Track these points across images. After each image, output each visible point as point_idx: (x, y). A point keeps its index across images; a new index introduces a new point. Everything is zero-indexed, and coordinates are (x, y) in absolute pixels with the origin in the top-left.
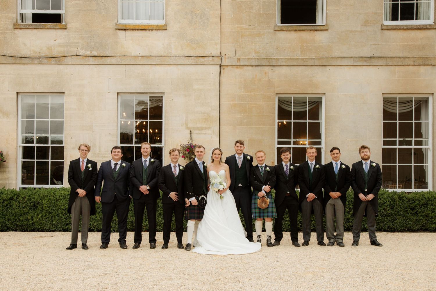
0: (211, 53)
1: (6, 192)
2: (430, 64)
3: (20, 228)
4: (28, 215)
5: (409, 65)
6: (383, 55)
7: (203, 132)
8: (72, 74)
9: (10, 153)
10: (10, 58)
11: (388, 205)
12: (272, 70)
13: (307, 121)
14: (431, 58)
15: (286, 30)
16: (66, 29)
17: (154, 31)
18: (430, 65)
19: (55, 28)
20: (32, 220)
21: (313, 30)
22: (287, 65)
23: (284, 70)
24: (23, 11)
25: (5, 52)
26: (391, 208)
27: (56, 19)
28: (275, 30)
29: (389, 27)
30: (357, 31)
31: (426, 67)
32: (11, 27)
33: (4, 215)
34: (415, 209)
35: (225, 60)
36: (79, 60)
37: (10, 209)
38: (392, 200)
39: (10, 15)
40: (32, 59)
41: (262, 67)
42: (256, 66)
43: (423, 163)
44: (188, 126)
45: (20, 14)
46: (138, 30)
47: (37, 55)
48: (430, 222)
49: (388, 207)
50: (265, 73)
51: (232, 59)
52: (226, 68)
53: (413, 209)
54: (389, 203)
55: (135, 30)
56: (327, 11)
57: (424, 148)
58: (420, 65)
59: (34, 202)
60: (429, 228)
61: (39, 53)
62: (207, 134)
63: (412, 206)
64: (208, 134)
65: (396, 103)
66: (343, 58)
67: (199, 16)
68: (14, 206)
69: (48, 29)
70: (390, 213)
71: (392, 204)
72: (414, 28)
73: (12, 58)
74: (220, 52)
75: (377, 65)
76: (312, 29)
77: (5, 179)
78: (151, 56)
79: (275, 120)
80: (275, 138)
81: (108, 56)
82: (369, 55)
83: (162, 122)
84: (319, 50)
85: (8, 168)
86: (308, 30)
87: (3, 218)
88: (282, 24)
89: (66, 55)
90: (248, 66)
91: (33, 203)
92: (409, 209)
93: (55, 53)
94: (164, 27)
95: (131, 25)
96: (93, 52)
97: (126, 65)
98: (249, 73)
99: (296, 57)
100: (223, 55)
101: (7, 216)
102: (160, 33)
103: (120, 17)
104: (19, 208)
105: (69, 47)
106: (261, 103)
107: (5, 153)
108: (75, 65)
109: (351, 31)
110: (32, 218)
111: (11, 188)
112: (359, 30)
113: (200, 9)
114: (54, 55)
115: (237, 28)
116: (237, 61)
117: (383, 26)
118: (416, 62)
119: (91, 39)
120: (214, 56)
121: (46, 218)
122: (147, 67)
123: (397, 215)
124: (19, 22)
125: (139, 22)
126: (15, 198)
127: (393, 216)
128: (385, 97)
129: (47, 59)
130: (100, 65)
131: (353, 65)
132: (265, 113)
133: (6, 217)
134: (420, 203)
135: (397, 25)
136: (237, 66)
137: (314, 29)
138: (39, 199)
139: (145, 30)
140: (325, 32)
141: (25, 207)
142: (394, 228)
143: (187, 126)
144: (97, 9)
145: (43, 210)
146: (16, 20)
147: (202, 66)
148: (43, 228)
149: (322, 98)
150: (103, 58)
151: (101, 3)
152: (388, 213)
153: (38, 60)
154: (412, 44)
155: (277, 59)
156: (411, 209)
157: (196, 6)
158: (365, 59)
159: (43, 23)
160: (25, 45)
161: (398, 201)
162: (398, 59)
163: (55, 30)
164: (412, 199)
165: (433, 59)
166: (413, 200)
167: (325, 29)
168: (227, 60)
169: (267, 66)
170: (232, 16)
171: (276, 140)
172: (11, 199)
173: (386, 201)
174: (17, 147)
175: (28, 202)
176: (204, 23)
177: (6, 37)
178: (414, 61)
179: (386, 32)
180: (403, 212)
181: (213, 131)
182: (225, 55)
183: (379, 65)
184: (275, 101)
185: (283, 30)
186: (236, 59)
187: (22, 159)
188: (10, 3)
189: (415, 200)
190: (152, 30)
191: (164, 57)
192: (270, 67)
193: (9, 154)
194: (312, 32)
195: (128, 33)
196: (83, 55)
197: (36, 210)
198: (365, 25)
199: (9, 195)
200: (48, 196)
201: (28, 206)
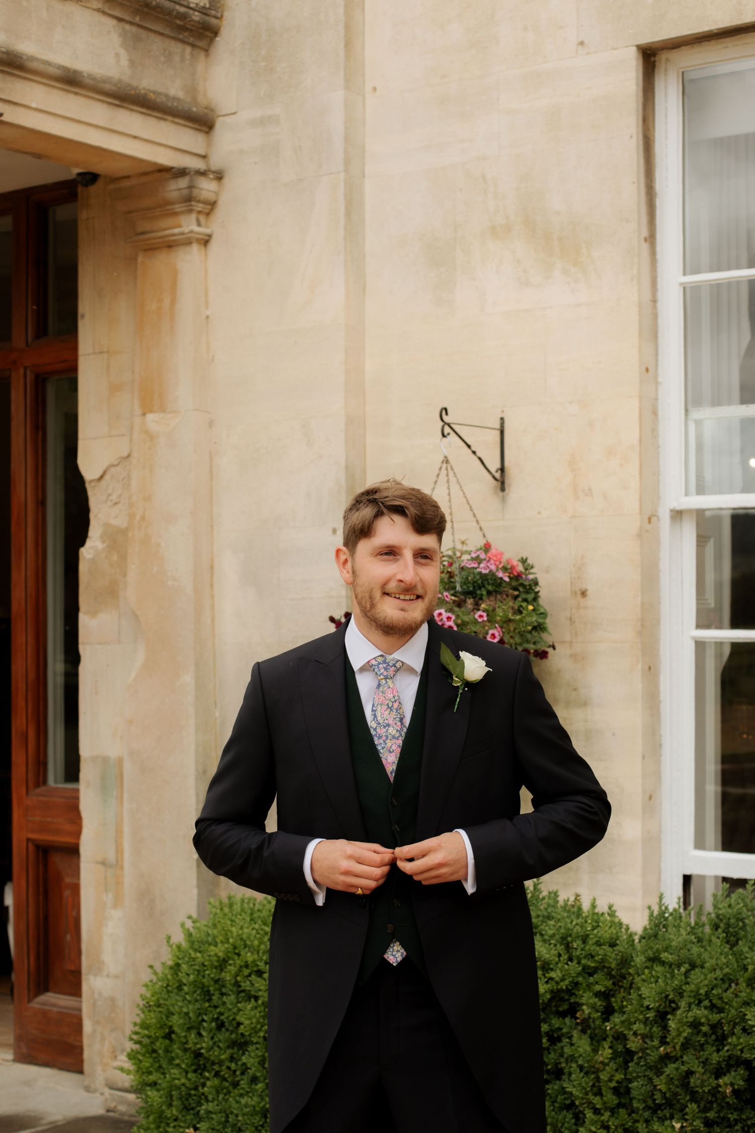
9: (596, 576)
85: (585, 704)
107: (556, 579)
126: (588, 1005)
174: (651, 518)
175: (691, 1061)
201: (694, 1096)
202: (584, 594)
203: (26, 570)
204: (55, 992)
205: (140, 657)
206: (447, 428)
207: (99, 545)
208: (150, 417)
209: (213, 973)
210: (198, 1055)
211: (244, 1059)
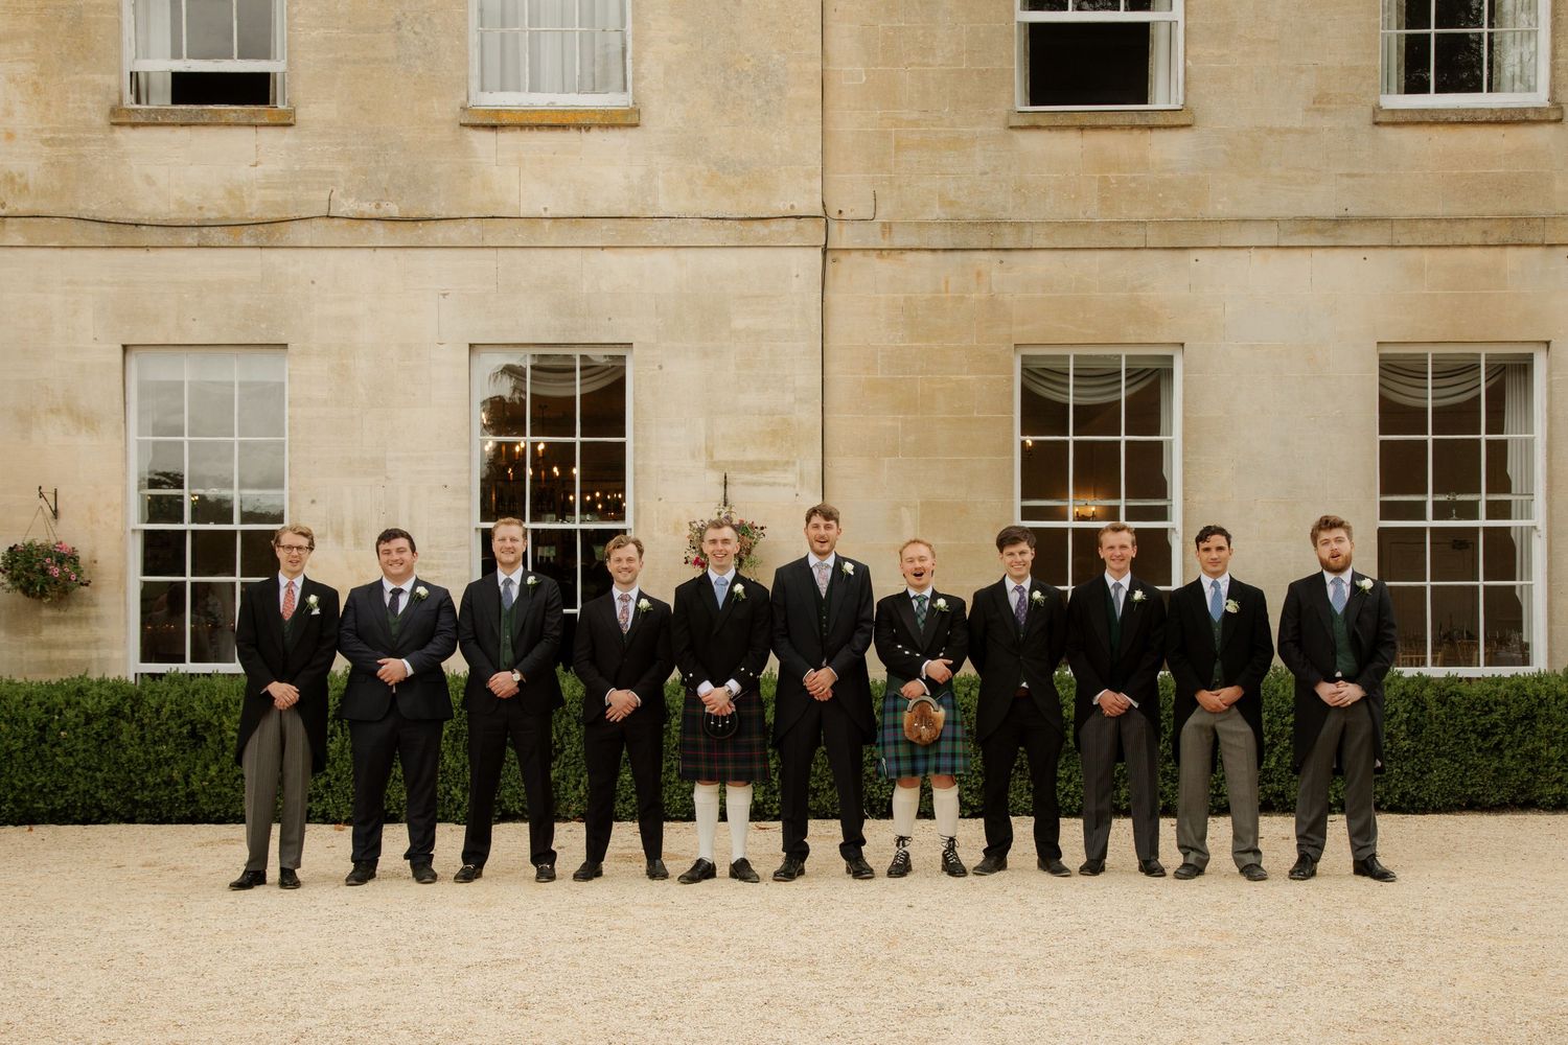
0: (792, 207)
1: (95, 689)
2: (1538, 240)
3: (147, 811)
4: (172, 769)
5: (1468, 246)
6: (1378, 213)
7: (768, 476)
8: (313, 282)
9: (101, 555)
10: (98, 226)
11: (1401, 723)
12: (1001, 262)
13: (1123, 438)
14: (1539, 222)
15: (1050, 128)
16: (291, 125)
17: (595, 132)
18: (1537, 245)
19: (254, 121)
20: (187, 783)
21: (1140, 127)
22: (1054, 246)
23: (1041, 265)
24: (142, 66)
25: (82, 206)
26: (1413, 734)
27: (252, 90)
28: (1011, 127)
29: (1400, 114)
30: (1289, 130)
31: (1524, 251)
32: (100, 119)
33: (89, 768)
34: (1494, 734)
35: (840, 231)
36: (336, 233)
37: (109, 749)
38: (1415, 704)
39: (98, 78)
40: (175, 229)
41: (966, 255)
42: (945, 250)
43: (1514, 580)
44: (715, 459)
45: (131, 73)
46: (539, 127)
47: (193, 217)
48: (1543, 779)
49: (1403, 727)
50: (979, 274)
51: (863, 225)
52: (843, 257)
53: (1485, 734)
54: (1406, 715)
55: (531, 127)
56: (1189, 62)
57: (1516, 527)
58: (1505, 245)
59: (191, 722)
60: (1540, 797)
61: (200, 208)
62: (779, 484)
63: (1484, 724)
64: (785, 485)
65: (1424, 376)
66: (1245, 221)
67: (750, 80)
68: (124, 738)
69: (229, 125)
70: (1408, 750)
71: (1416, 720)
72: (1484, 119)
73: (105, 227)
74: (823, 202)
75: (1360, 247)
76: (1138, 123)
77: (87, 645)
78: (583, 218)
79: (1012, 434)
80: (1012, 496)
81: (437, 217)
82: (1332, 213)
83: (623, 444)
84: (1160, 195)
85: (96, 605)
86: (1122, 127)
87: (86, 778)
88: (1031, 105)
89: (291, 216)
90: (918, 249)
91: (189, 727)
92: (1474, 736)
93: (254, 209)
94: (629, 118)
95: (517, 111)
96: (383, 205)
97: (500, 250)
98: (923, 273)
99: (1081, 218)
100: (833, 213)
101: (101, 771)
102: (614, 137)
103: (475, 84)
104: (140, 744)
105: (300, 187)
106: (963, 377)
107: (84, 556)
108: (325, 251)
109: (1271, 131)
110: (186, 777)
111: (112, 675)
112: (1297, 126)
113: (753, 56)
114: (251, 214)
115: (881, 119)
116: (880, 236)
117: (1377, 111)
118: (1492, 234)
119: (377, 162)
120: (801, 217)
121: (236, 779)
122: (573, 256)
123: (1431, 754)
124: (129, 100)
125: (540, 100)
126: (127, 710)
127: (1419, 760)
128: (1387, 354)
129: (226, 229)
130: (409, 251)
131: (1278, 247)
132: (978, 412)
133: (98, 774)
134: (1509, 713)
135: (1426, 110)
136: (881, 250)
137: (1143, 123)
138: (208, 713)
139: (564, 127)
140: (1183, 133)
141: (162, 740)
142: (1423, 800)
143: (712, 456)
144: (398, 57)
145: (224, 749)
146: (117, 95)
147: (762, 251)
148: (226, 812)
149: (1170, 358)
150: (420, 224)
151: (412, 35)
152: (1402, 748)
153: (196, 234)
154: (1476, 174)
155: (1019, 226)
156: (1479, 734)
157: (739, 45)
158: (1319, 225)
159: (211, 107)
160: (149, 180)
161: (1434, 708)
162: (1429, 225)
163: (252, 130)
164: (1481, 699)
165: (1549, 223)
166: (1487, 704)
167: (1183, 123)
168: (847, 229)
169: (984, 250)
170: (864, 78)
171: (1018, 503)
172: (115, 712)
173: (1397, 710)
174: (125, 532)
175: (171, 723)
176: (768, 102)
177: (85, 156)
178: (1485, 232)
179: (1391, 134)
180: (1453, 745)
181: (801, 475)
182: (840, 212)
183: (1366, 247)
184: (1011, 372)
185: (1038, 128)
186: (878, 228)
187: (141, 575)
188: (99, 38)
189: (1491, 704)
190: (588, 128)
191: (630, 222)
192: (994, 253)
193: (99, 560)
194: (1136, 133)
195: (506, 138)
196: (351, 215)
197: (200, 750)
198: (1318, 110)
199: (107, 699)
201: (171, 735)
202: (95, 562)
206: (41, 495)
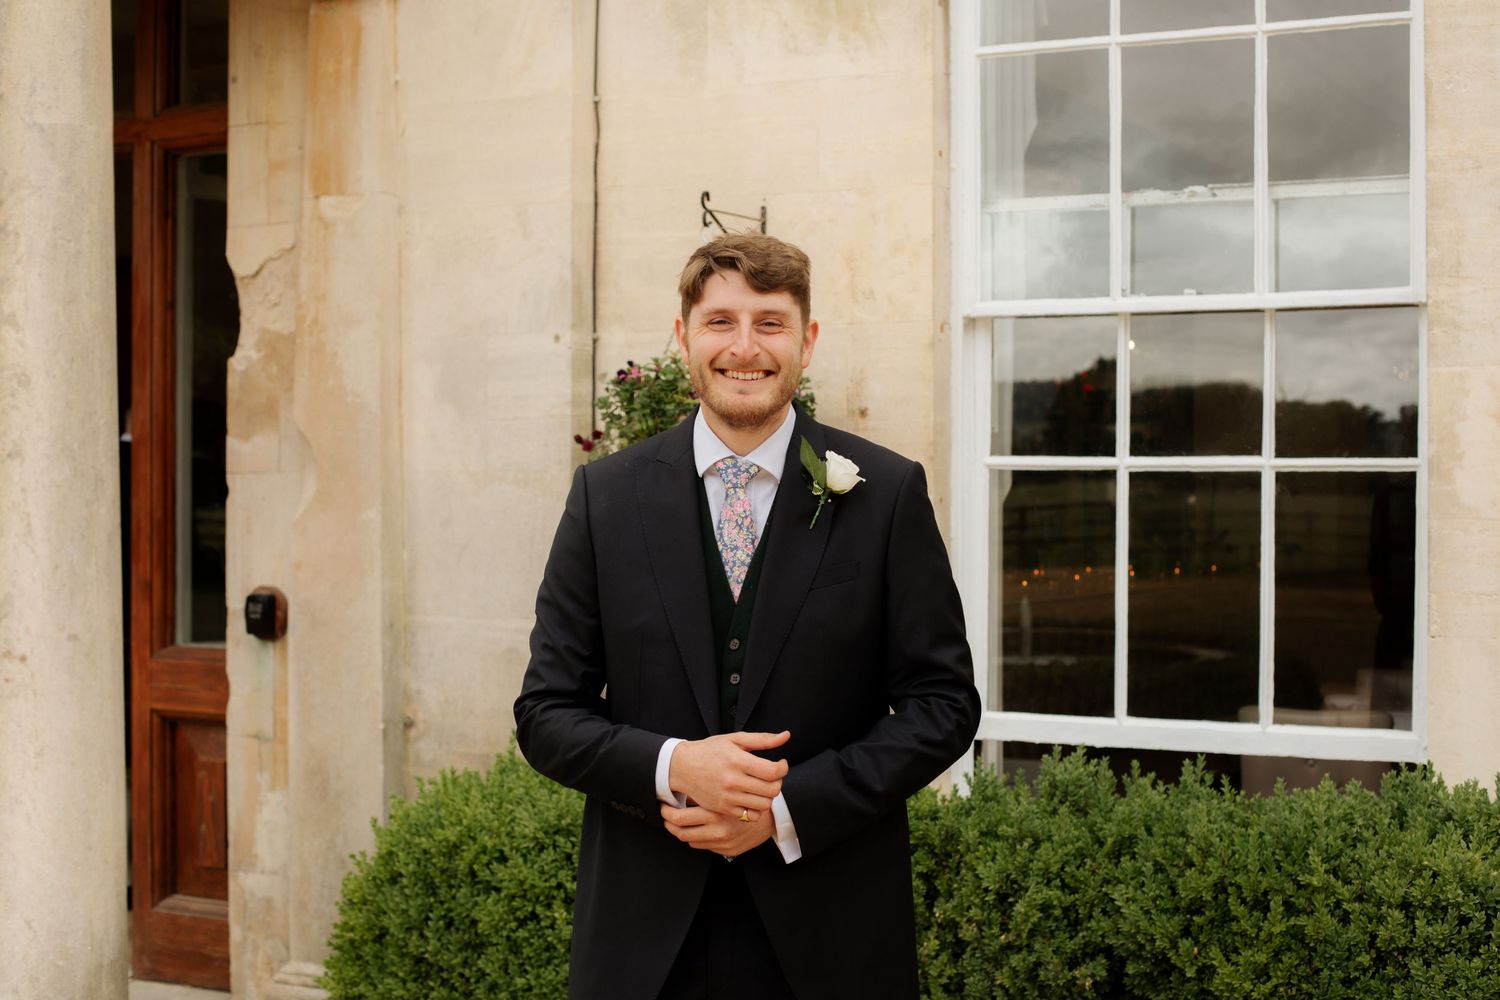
174: (943, 326)
175: (1043, 950)
187: (996, 450)
200: (1276, 904)
201: (1043, 991)
202: (863, 413)
203: (151, 385)
204: (186, 894)
205: (310, 488)
206: (709, 216)
207: (254, 355)
208: (325, 201)
209: (440, 862)
210: (419, 960)
211: (481, 963)
